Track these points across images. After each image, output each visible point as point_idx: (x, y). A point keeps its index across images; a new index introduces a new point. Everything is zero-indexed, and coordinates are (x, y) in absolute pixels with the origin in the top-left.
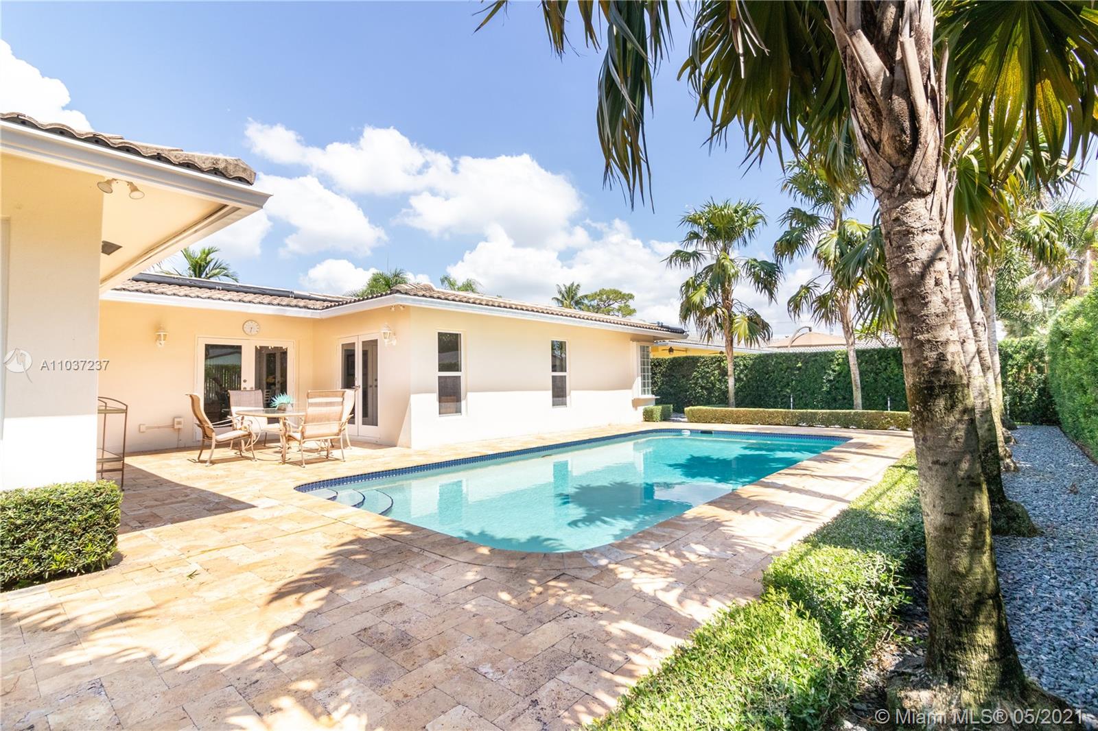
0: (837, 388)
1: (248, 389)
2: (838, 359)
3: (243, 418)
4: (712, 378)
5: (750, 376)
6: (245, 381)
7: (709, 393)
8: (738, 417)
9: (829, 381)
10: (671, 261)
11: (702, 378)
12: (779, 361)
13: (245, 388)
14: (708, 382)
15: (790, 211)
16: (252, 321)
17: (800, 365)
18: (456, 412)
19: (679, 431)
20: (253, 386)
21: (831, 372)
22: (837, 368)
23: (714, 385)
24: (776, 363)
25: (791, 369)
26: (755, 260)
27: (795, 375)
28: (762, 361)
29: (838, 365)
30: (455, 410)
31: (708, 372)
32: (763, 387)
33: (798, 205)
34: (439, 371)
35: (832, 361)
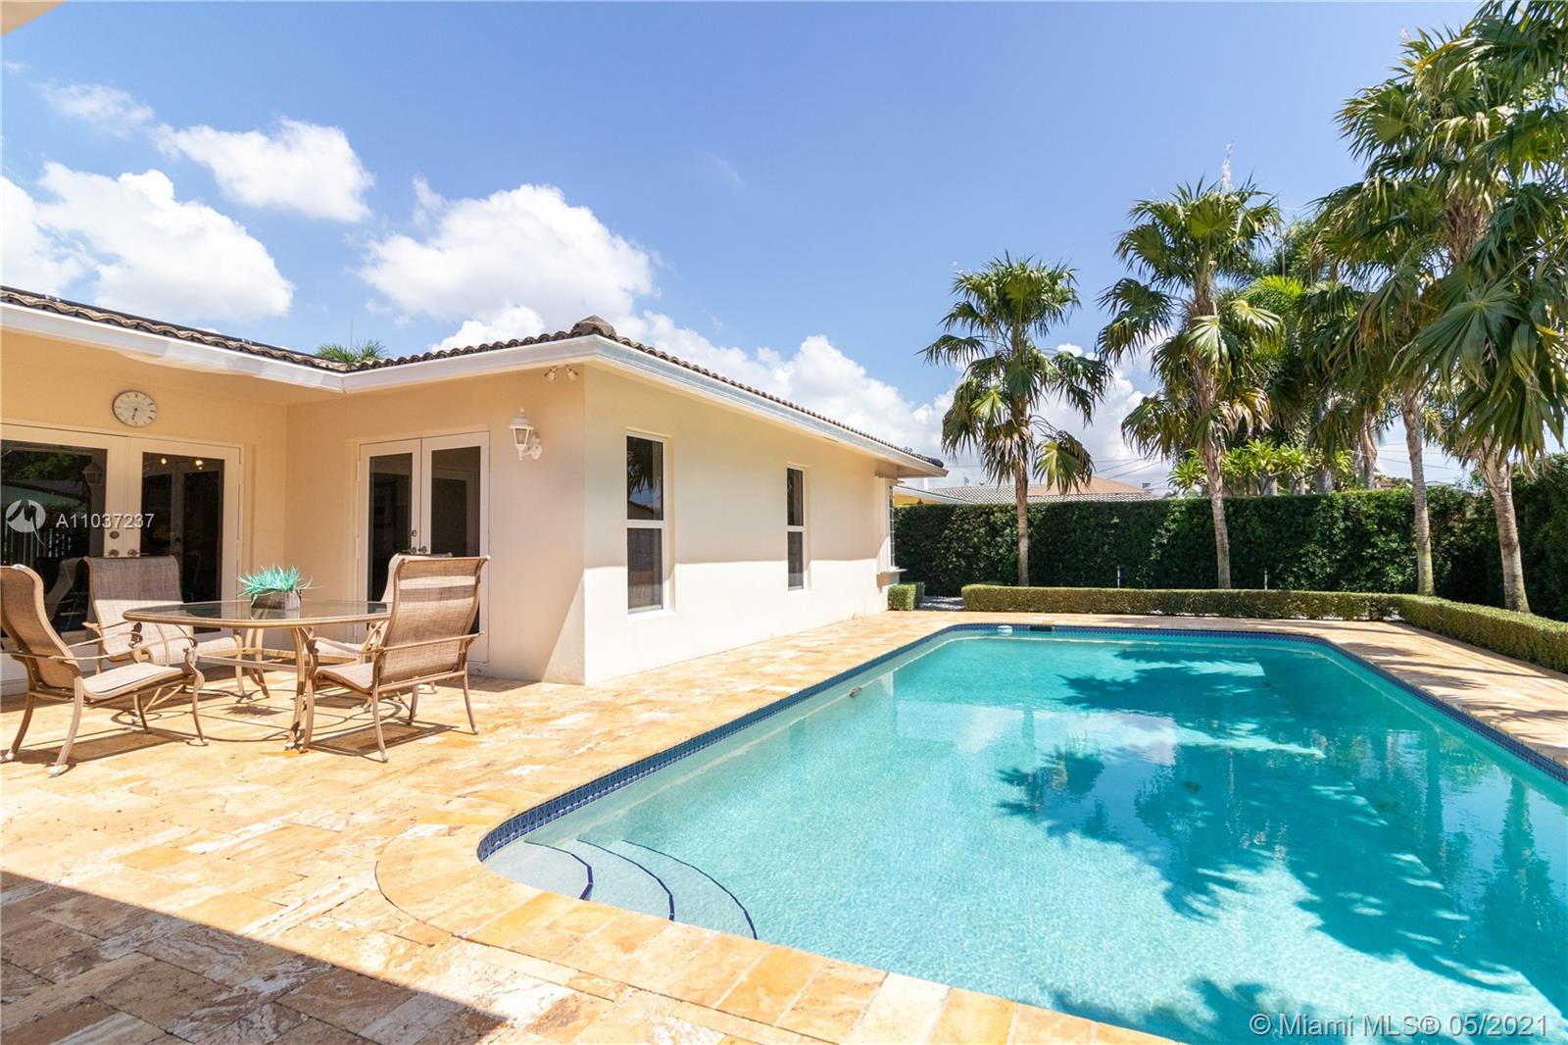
0: (1170, 557)
1: (123, 554)
2: (1173, 513)
3: (138, 628)
4: (976, 539)
5: (1037, 537)
6: (114, 535)
7: (969, 564)
8: (1056, 601)
9: (1160, 545)
10: (932, 352)
11: (959, 539)
12: (1084, 513)
13: (114, 552)
14: (967, 546)
15: (1119, 284)
16: (137, 392)
17: (1116, 520)
18: (653, 603)
19: (993, 628)
20: (136, 545)
21: (1163, 532)
22: (1173, 526)
23: (977, 549)
24: (1079, 517)
25: (1103, 527)
26: (1071, 355)
27: (1108, 536)
28: (1056, 514)
29: (1174, 521)
30: (648, 600)
31: (968, 531)
32: (1057, 553)
33: (1133, 275)
34: (629, 517)
35: (1164, 515)
